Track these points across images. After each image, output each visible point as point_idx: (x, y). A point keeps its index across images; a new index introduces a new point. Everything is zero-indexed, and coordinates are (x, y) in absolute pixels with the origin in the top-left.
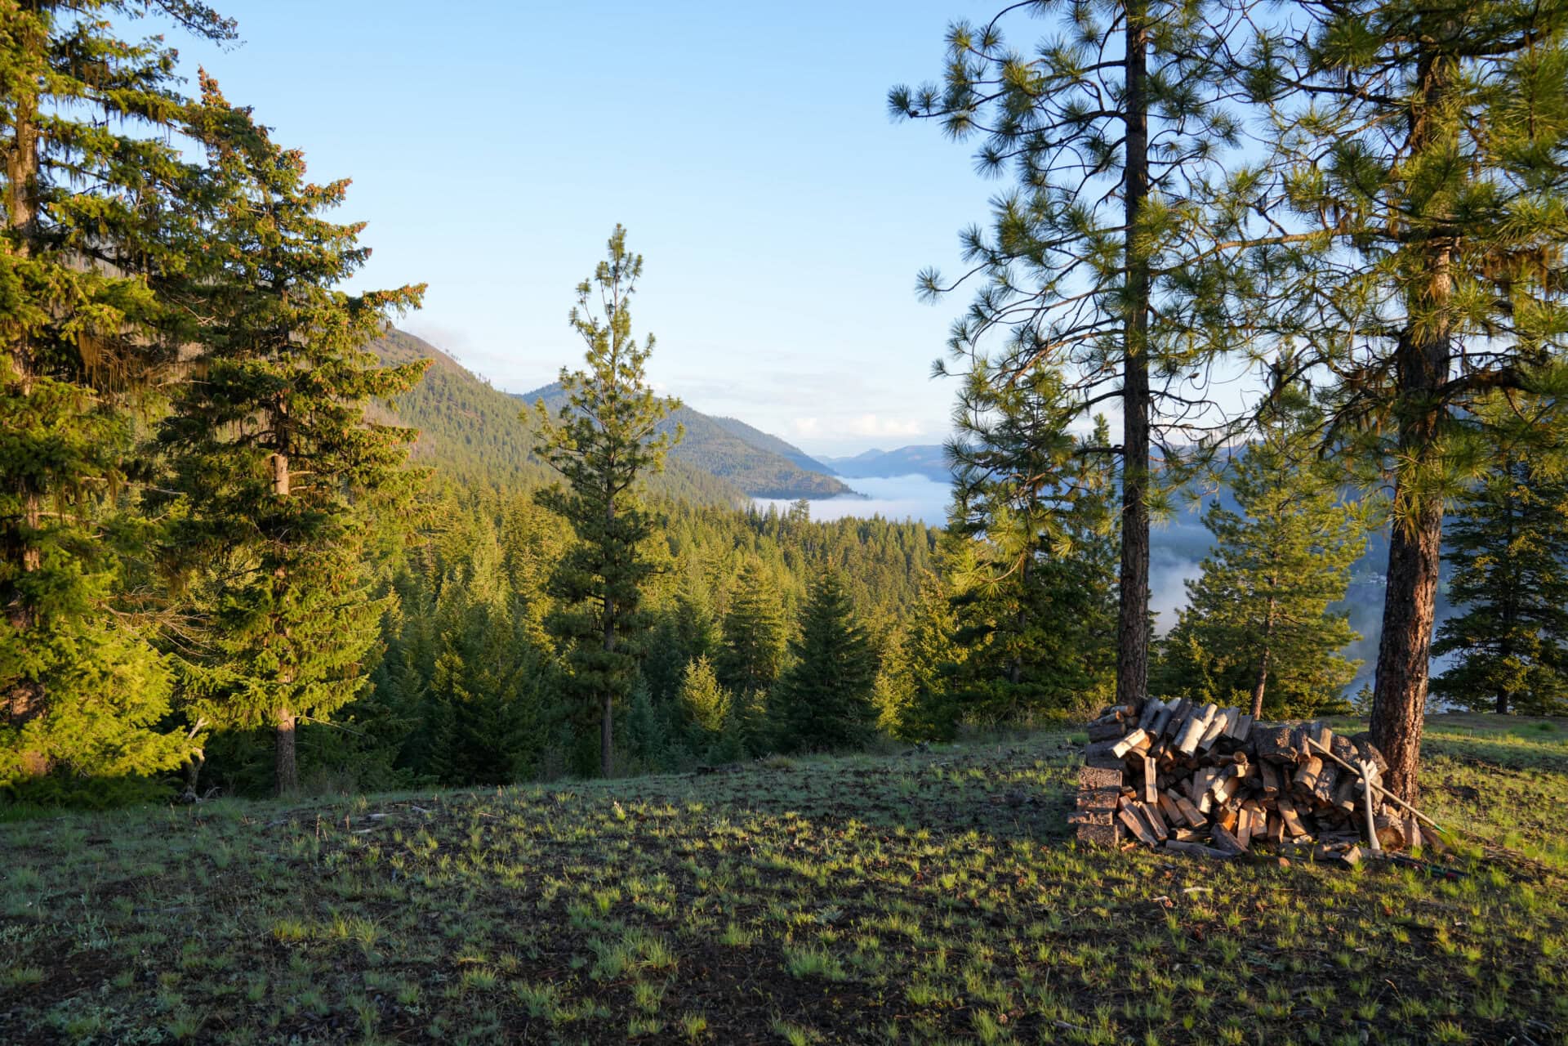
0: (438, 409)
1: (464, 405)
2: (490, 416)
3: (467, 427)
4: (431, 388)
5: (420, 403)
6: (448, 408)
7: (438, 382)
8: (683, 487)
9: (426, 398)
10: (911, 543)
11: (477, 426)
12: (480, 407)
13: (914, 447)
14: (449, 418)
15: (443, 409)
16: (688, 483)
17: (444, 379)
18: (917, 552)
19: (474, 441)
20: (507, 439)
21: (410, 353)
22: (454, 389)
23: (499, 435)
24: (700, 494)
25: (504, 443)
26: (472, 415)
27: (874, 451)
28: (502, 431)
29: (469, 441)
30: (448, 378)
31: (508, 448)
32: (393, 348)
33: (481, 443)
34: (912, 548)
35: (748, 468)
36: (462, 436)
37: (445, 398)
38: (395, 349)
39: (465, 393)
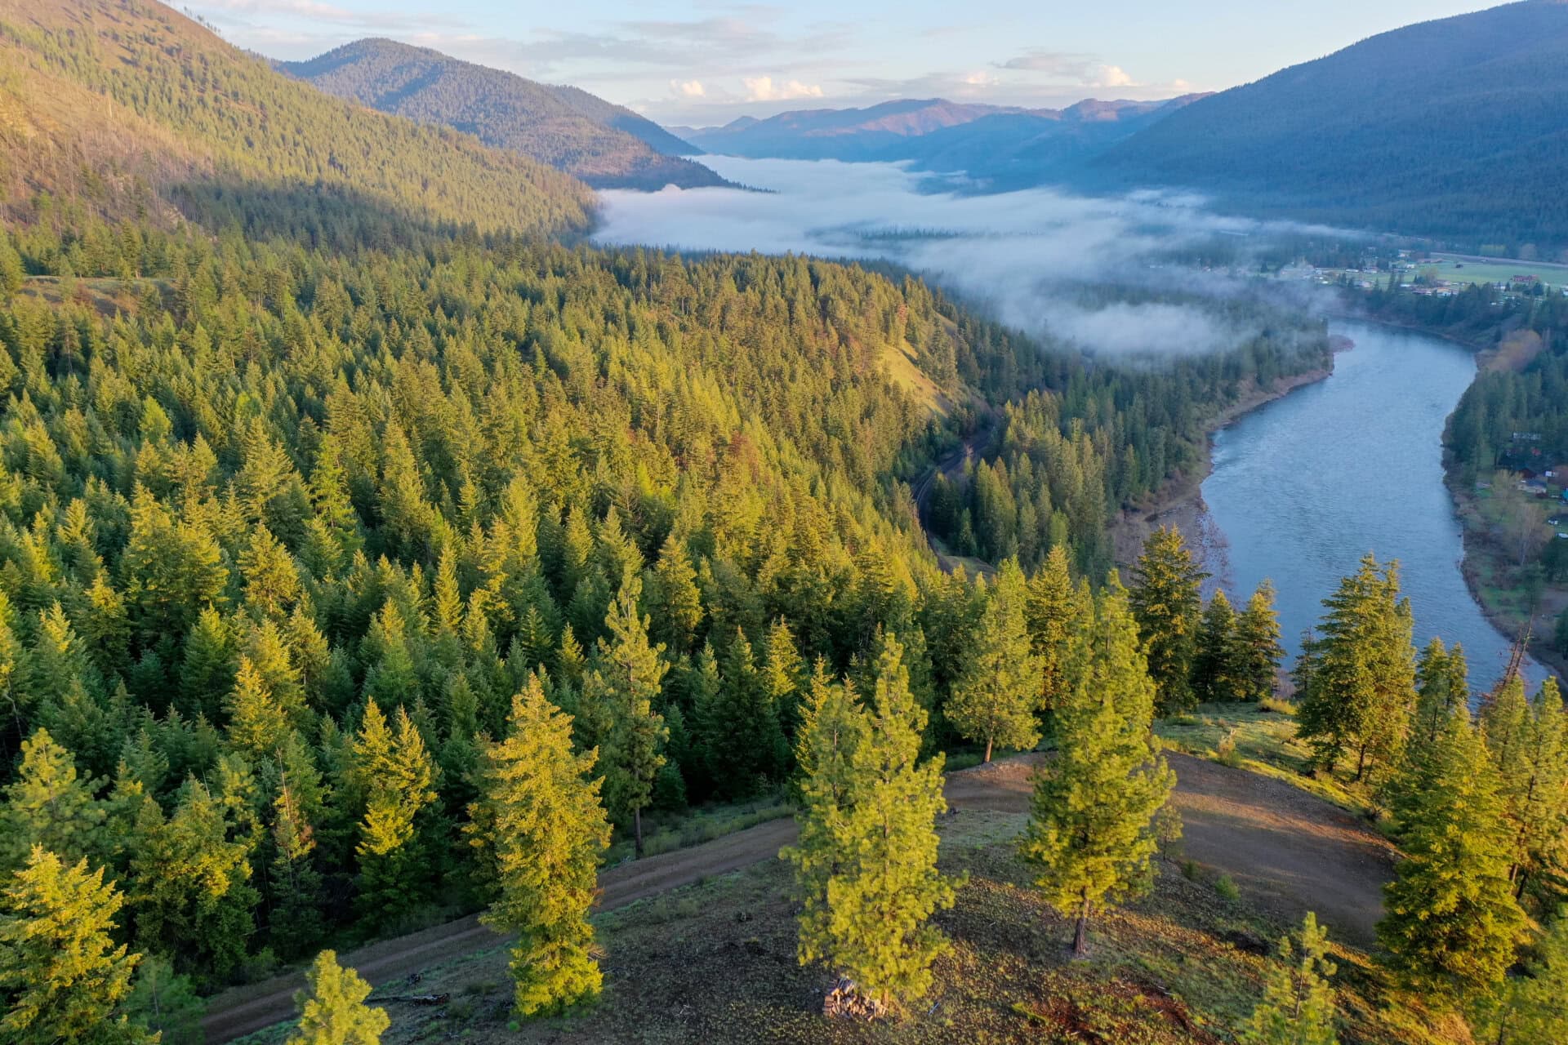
0: (201, 100)
1: (235, 95)
2: (272, 109)
3: (245, 124)
4: (188, 73)
5: (177, 94)
6: (216, 100)
7: (195, 64)
8: (523, 189)
9: (184, 87)
10: (793, 285)
11: (257, 122)
12: (257, 97)
13: (792, 113)
14: (220, 114)
15: (210, 103)
16: (528, 184)
17: (202, 59)
18: (800, 296)
19: (257, 145)
20: (299, 138)
21: (152, 24)
22: (219, 73)
23: (289, 134)
24: (543, 196)
25: (296, 144)
26: (248, 108)
27: (745, 119)
28: (290, 128)
29: (250, 144)
30: (209, 58)
31: (301, 151)
32: (126, 17)
33: (265, 145)
34: (794, 292)
35: (596, 154)
36: (240, 136)
37: (209, 86)
38: (130, 19)
39: (235, 80)
